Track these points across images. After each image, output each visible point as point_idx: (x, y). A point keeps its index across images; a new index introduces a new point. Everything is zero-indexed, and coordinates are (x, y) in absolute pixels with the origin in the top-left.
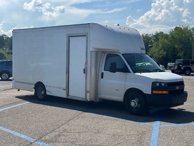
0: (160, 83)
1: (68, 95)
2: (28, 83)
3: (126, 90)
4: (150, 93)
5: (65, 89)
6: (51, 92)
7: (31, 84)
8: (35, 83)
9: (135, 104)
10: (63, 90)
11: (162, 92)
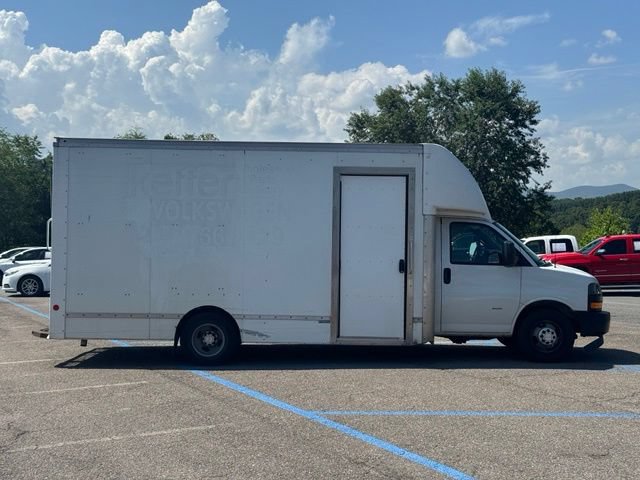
1: (338, 336)
2: (147, 316)
4: (586, 310)
5: (328, 319)
6: (261, 335)
7: (162, 316)
8: (185, 313)
10: (321, 322)
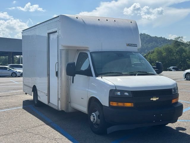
0: (122, 92)
1: (49, 102)
3: (88, 99)
4: (108, 105)
5: (47, 94)
6: (40, 98)
7: (31, 87)
9: (94, 119)
11: (124, 105)
